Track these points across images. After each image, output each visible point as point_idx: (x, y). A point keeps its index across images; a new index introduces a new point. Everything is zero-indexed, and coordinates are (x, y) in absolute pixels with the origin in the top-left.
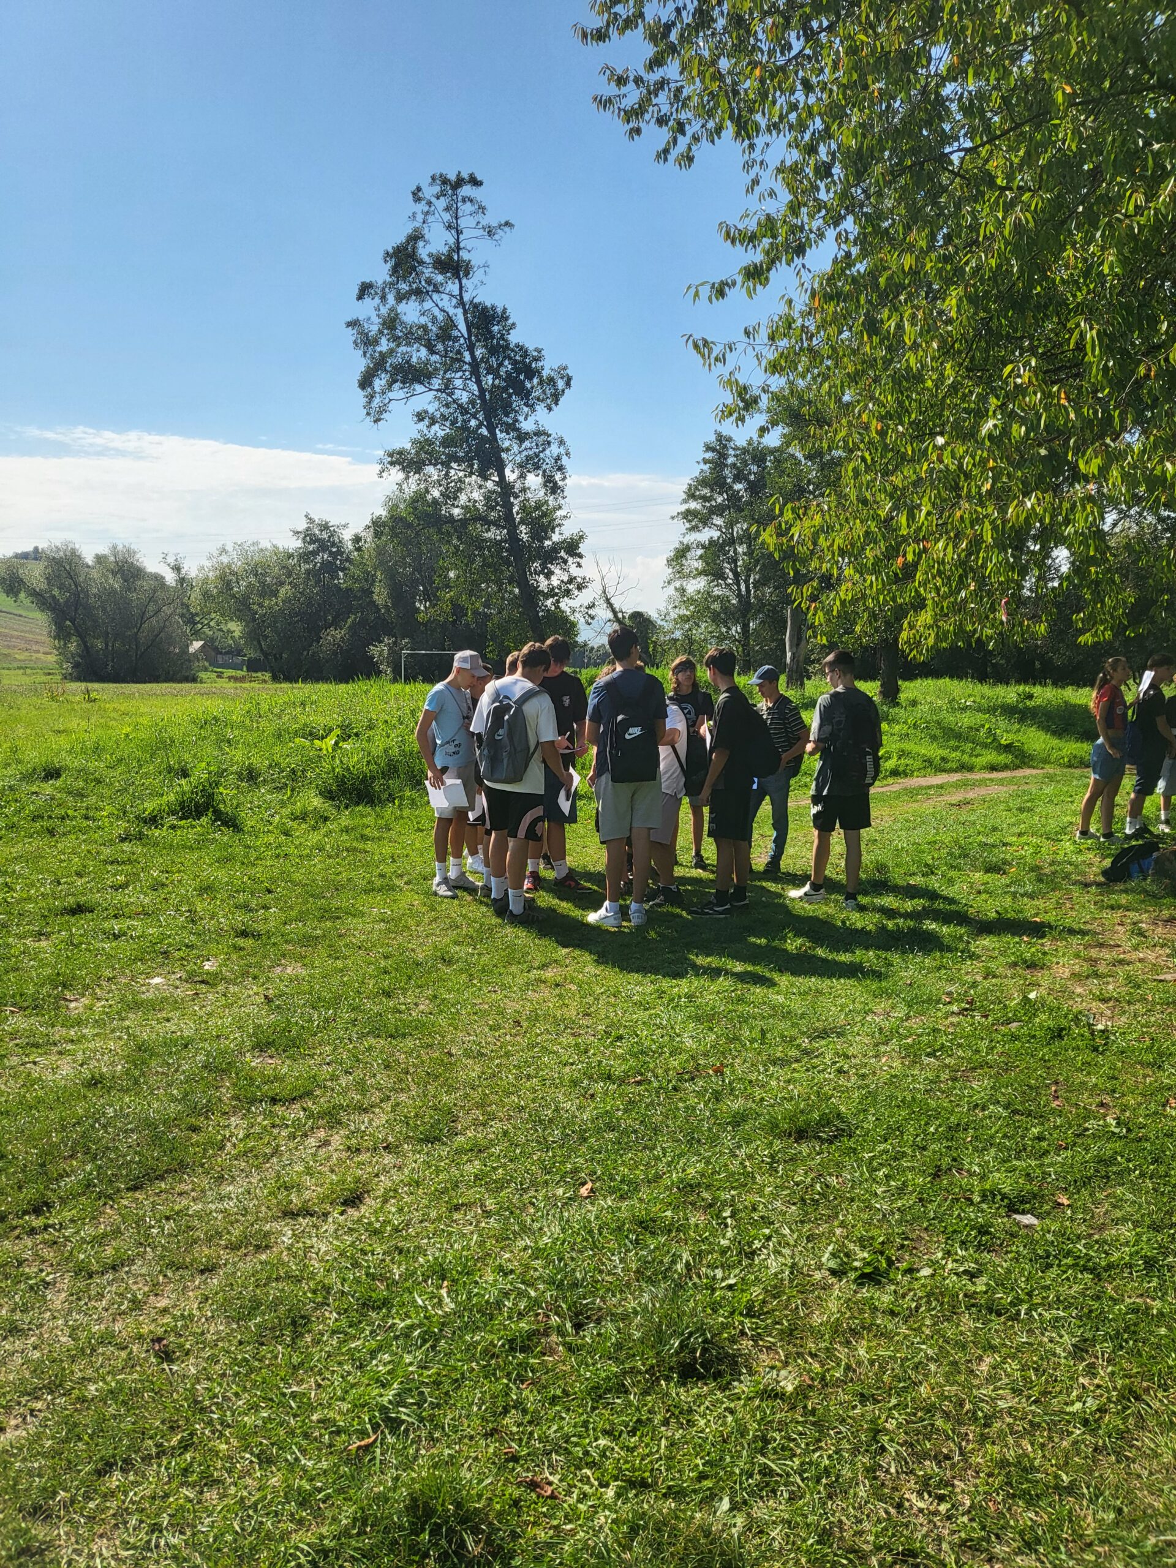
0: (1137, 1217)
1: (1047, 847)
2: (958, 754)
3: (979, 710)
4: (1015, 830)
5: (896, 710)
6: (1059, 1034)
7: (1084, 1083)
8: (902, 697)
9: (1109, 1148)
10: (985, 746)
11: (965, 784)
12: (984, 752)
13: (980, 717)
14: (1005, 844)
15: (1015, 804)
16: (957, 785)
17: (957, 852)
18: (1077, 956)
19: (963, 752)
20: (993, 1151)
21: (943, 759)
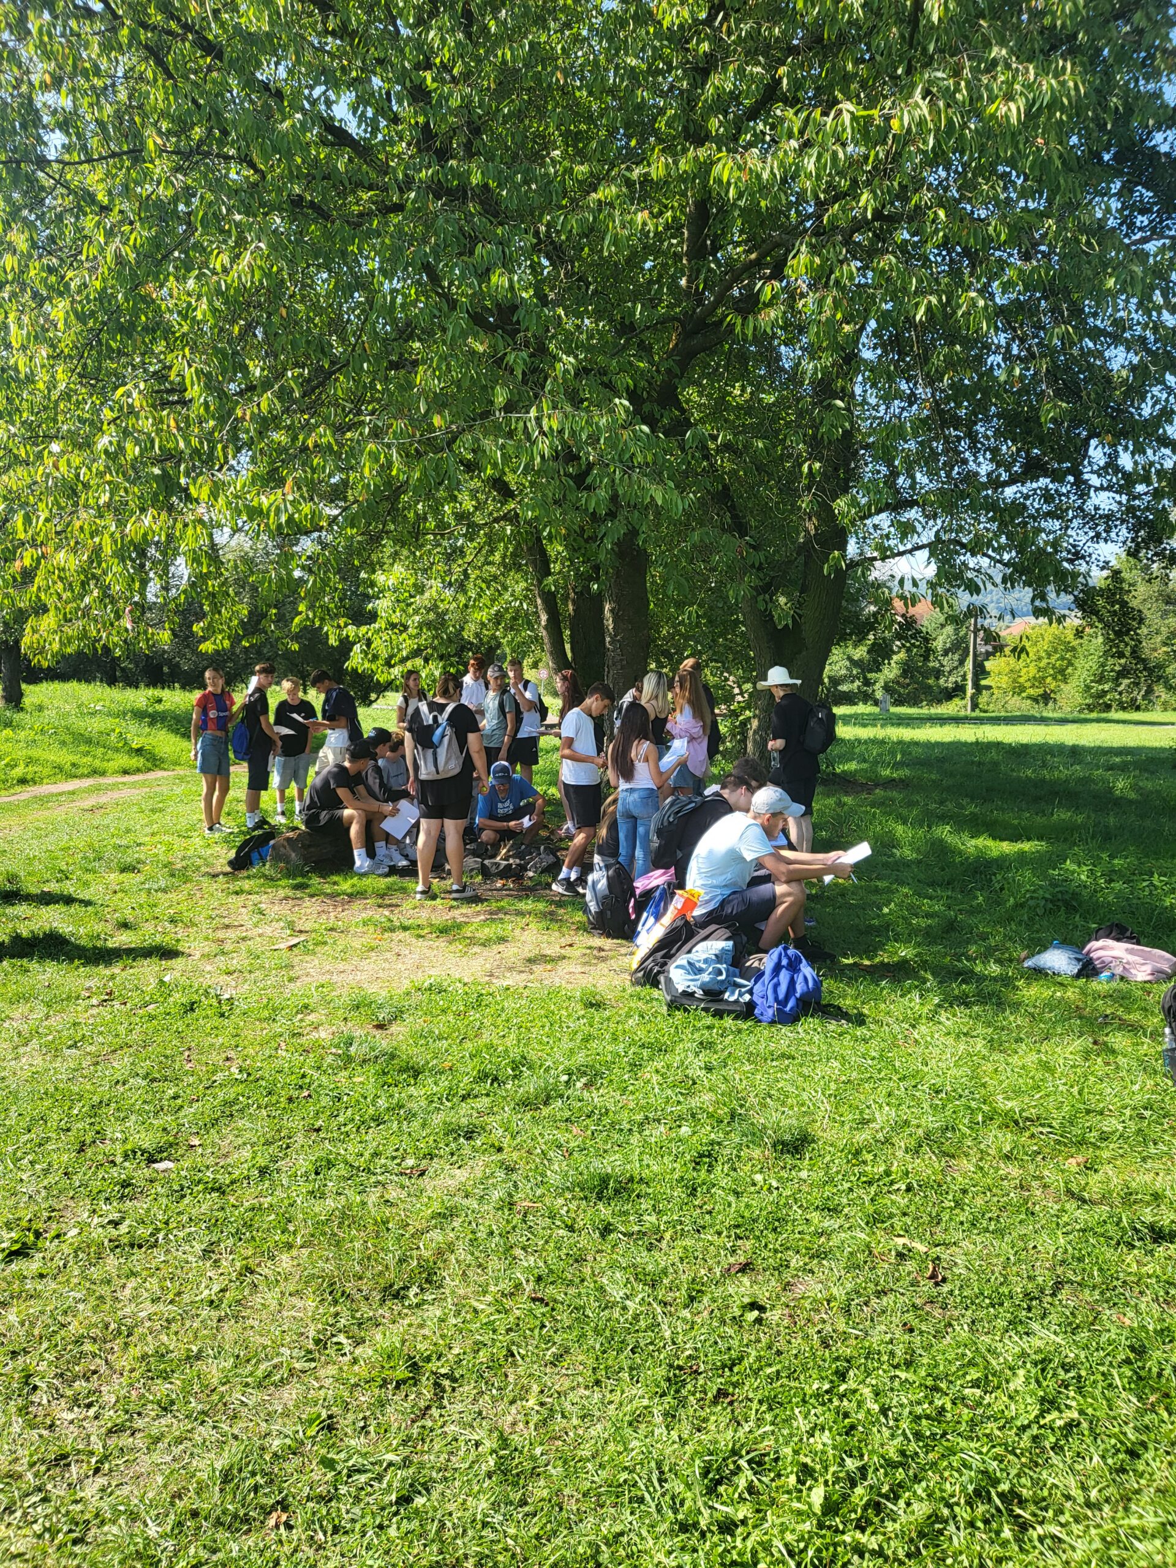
0: (255, 1139)
1: (178, 843)
2: (90, 759)
3: (109, 714)
4: (148, 830)
5: (21, 715)
6: (191, 1007)
7: (212, 1045)
8: (27, 701)
9: (232, 1092)
10: (117, 750)
11: (98, 788)
12: (115, 756)
13: (110, 723)
14: (139, 845)
15: (147, 806)
16: (89, 791)
17: (92, 856)
18: (207, 939)
19: (94, 757)
20: (133, 1118)
21: (74, 765)
